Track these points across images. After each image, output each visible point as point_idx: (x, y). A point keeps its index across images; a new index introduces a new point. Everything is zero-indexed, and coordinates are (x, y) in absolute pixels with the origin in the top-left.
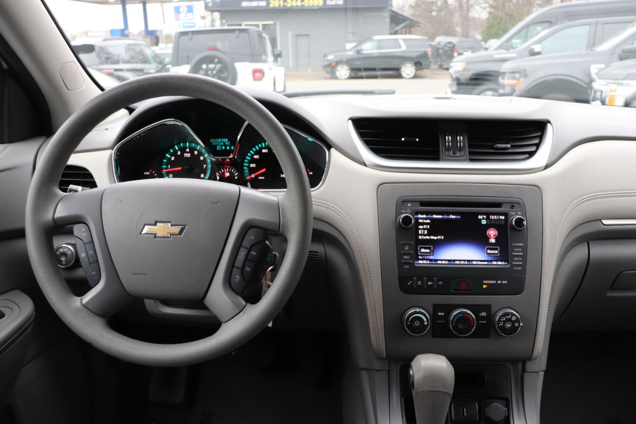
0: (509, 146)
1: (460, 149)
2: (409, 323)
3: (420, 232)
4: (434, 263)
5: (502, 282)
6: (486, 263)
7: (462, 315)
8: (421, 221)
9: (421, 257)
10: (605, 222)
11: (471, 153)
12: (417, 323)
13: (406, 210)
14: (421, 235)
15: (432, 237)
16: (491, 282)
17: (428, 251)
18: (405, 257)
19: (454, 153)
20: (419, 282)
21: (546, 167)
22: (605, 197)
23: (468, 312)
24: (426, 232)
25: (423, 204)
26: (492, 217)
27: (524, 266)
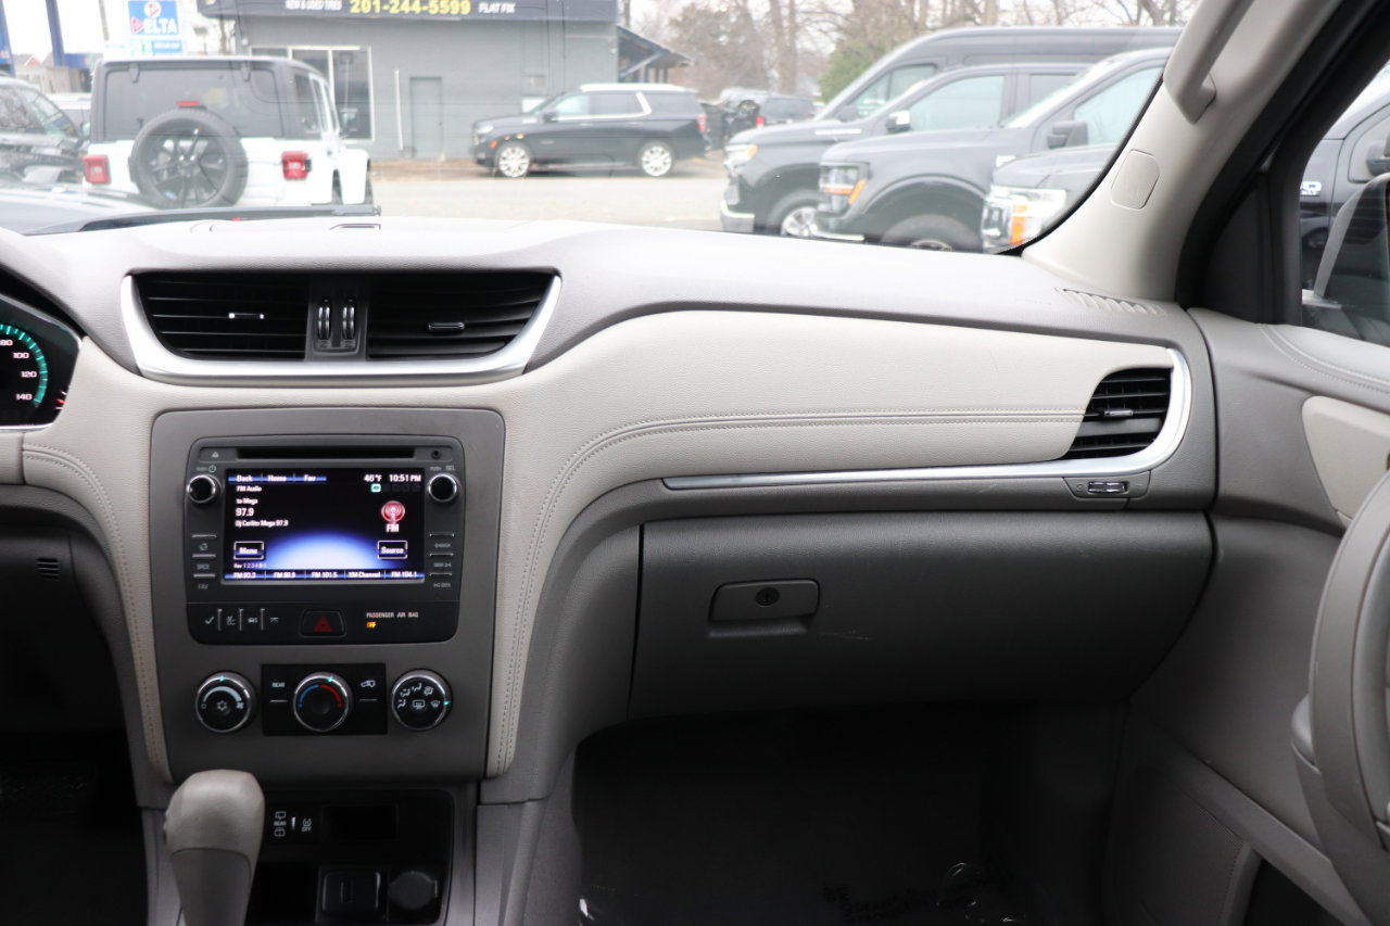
0: (462, 325)
1: (349, 335)
2: (204, 706)
3: (239, 512)
4: (266, 576)
5: (407, 614)
6: (378, 575)
7: (316, 686)
8: (242, 489)
9: (240, 566)
10: (671, 483)
11: (371, 343)
12: (222, 706)
13: (207, 465)
14: (241, 518)
15: (264, 523)
16: (384, 615)
17: (254, 552)
18: (200, 566)
19: (337, 344)
20: (230, 619)
21: (527, 369)
22: (665, 430)
23: (331, 679)
24: (251, 512)
25: (245, 452)
26: (394, 478)
27: (456, 580)
